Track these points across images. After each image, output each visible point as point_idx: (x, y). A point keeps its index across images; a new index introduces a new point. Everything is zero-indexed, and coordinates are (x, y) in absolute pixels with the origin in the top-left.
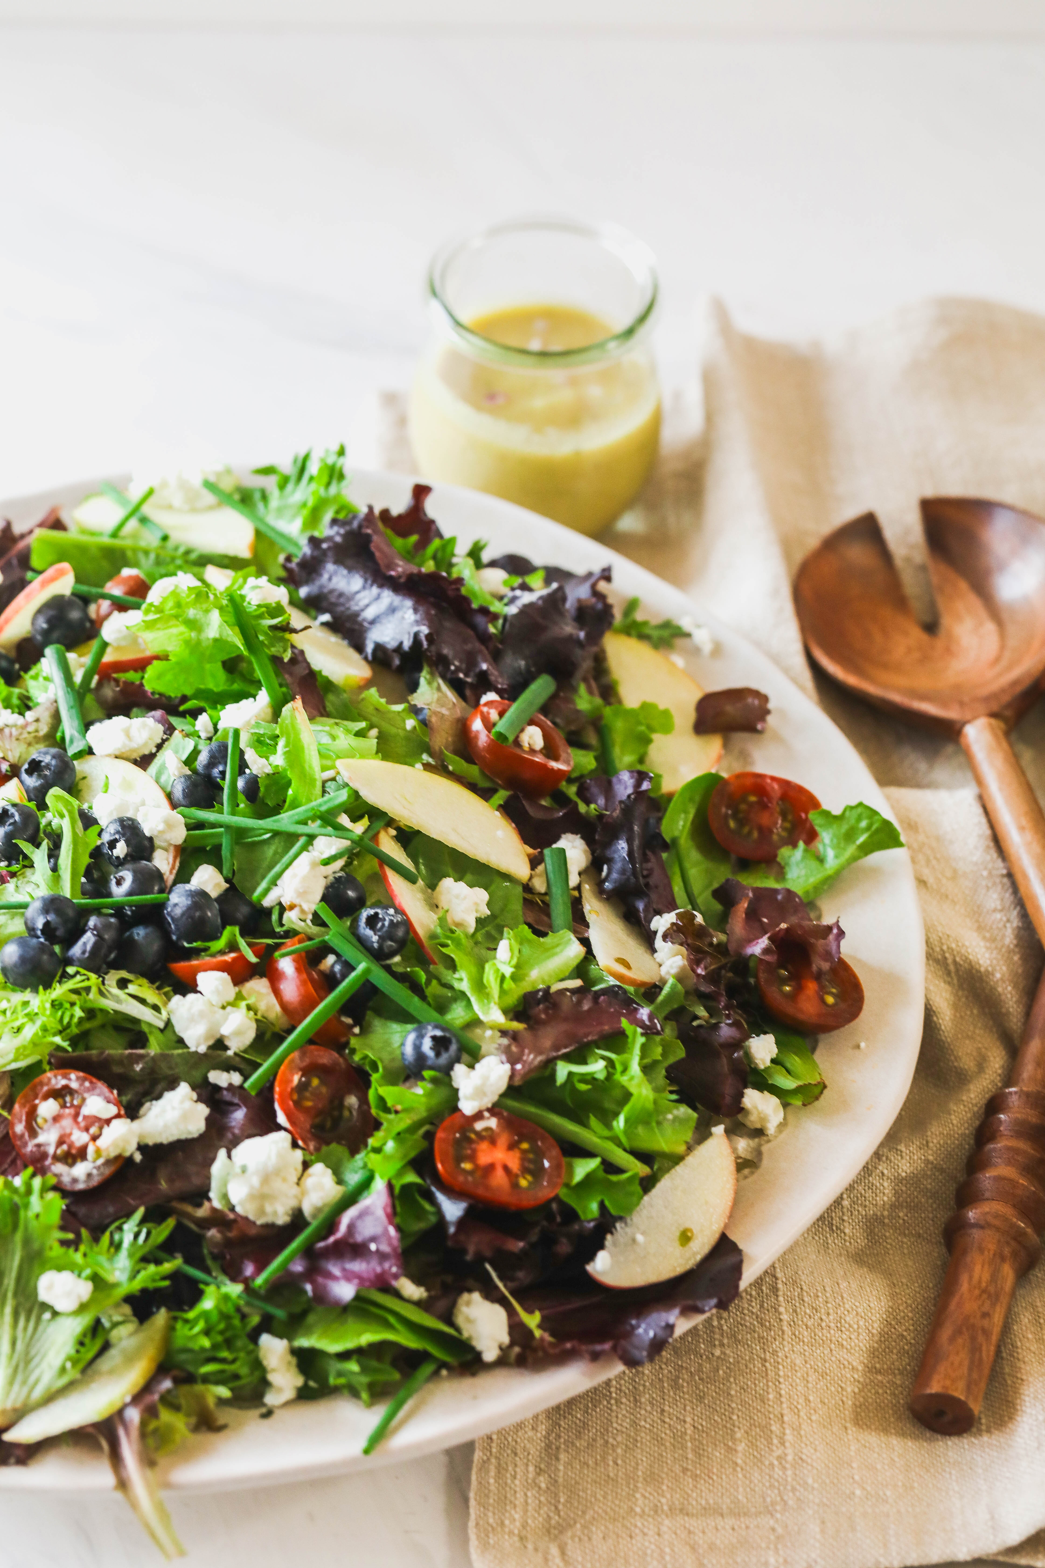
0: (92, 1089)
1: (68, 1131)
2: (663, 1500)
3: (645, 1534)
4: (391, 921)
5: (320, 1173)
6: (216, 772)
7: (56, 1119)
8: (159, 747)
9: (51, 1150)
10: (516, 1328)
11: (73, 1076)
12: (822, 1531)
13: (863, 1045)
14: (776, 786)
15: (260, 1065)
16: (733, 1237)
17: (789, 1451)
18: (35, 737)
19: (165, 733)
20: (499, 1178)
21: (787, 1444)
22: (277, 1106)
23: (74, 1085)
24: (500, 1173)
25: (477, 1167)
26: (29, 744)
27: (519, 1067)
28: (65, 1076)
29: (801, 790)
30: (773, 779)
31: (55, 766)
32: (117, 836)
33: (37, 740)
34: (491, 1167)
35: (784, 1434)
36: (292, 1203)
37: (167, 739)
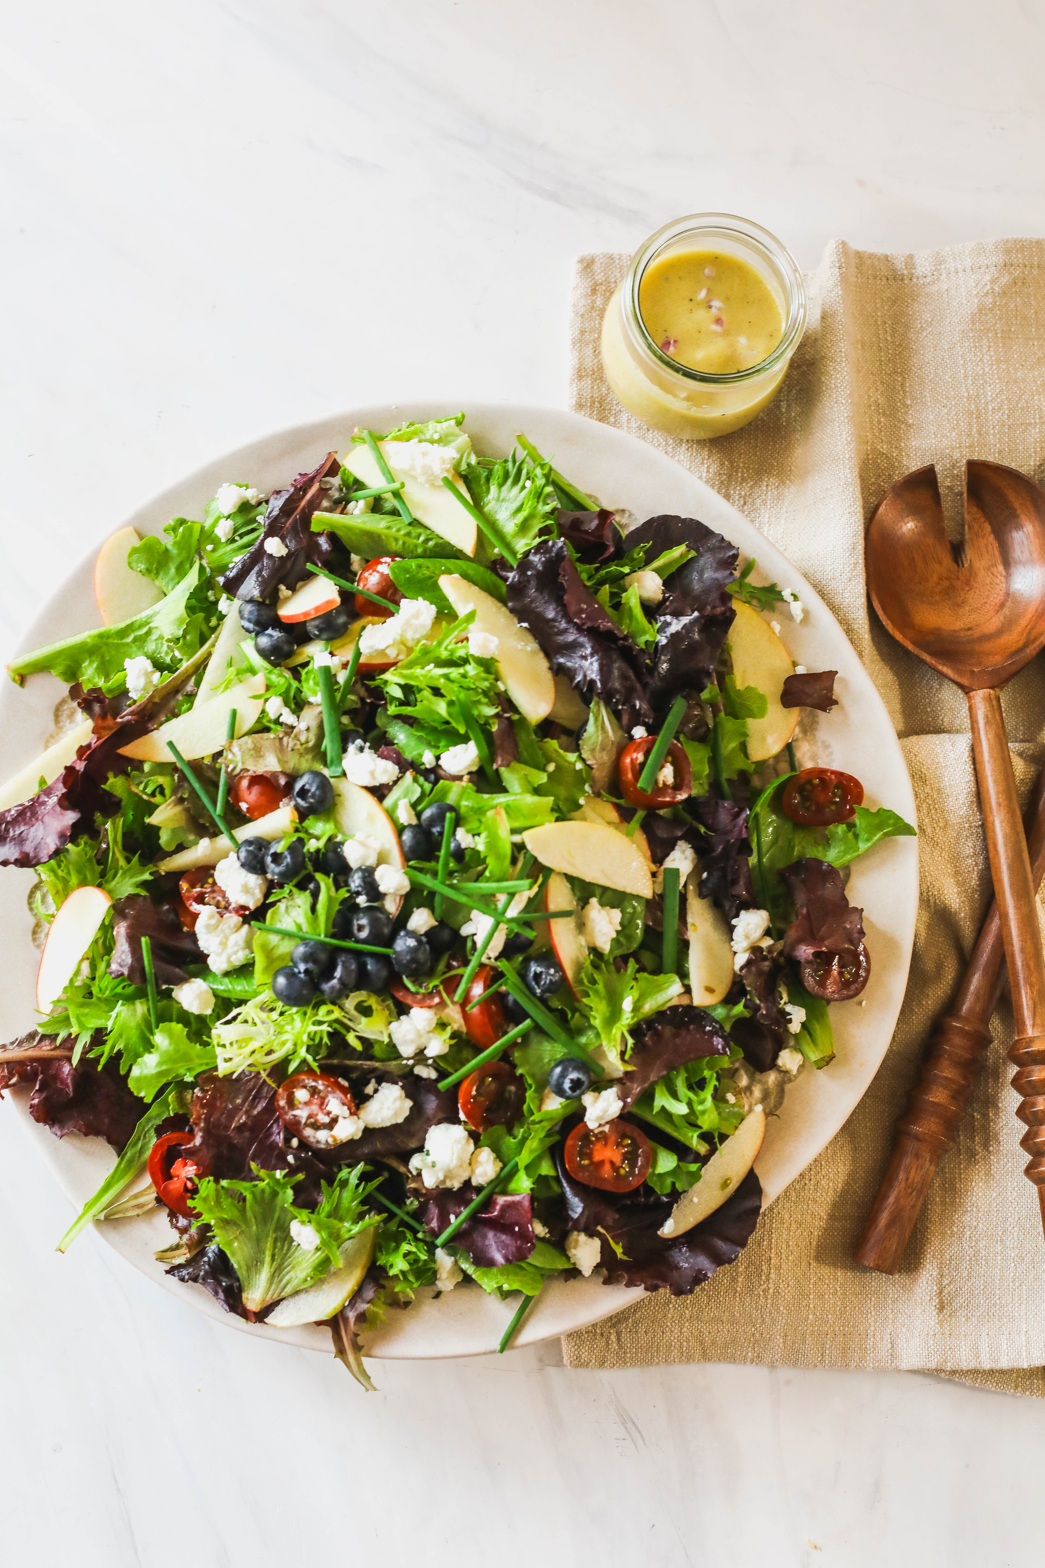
0: (333, 1092)
1: (315, 1112)
2: (687, 1312)
3: (672, 1332)
4: (551, 980)
5: (486, 1155)
6: (436, 830)
7: (306, 1104)
8: (395, 782)
9: (303, 1121)
10: (606, 1250)
11: (320, 1082)
12: (784, 1342)
13: (864, 1003)
14: (833, 777)
15: (450, 1074)
16: (757, 1171)
17: (771, 1286)
18: (306, 749)
19: (400, 772)
20: (607, 1172)
21: (771, 1281)
22: (459, 1105)
23: (321, 1087)
24: (607, 1168)
25: (592, 1163)
26: (301, 755)
27: (629, 1100)
28: (314, 1080)
29: (851, 779)
30: (833, 772)
31: (319, 796)
32: (360, 889)
33: (307, 750)
34: (602, 1163)
35: (770, 1273)
36: (465, 1177)
37: (401, 777)
